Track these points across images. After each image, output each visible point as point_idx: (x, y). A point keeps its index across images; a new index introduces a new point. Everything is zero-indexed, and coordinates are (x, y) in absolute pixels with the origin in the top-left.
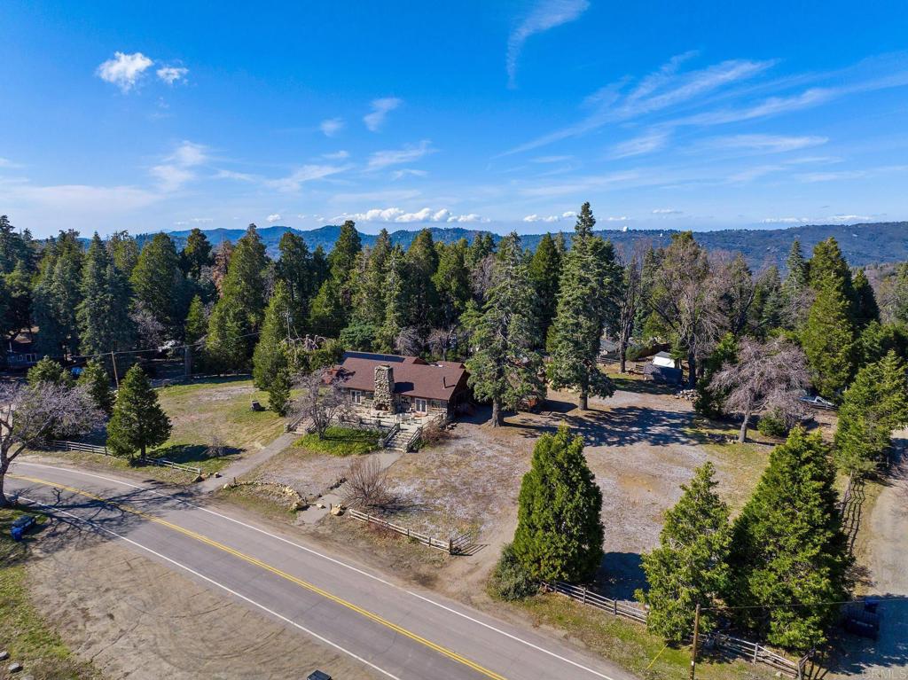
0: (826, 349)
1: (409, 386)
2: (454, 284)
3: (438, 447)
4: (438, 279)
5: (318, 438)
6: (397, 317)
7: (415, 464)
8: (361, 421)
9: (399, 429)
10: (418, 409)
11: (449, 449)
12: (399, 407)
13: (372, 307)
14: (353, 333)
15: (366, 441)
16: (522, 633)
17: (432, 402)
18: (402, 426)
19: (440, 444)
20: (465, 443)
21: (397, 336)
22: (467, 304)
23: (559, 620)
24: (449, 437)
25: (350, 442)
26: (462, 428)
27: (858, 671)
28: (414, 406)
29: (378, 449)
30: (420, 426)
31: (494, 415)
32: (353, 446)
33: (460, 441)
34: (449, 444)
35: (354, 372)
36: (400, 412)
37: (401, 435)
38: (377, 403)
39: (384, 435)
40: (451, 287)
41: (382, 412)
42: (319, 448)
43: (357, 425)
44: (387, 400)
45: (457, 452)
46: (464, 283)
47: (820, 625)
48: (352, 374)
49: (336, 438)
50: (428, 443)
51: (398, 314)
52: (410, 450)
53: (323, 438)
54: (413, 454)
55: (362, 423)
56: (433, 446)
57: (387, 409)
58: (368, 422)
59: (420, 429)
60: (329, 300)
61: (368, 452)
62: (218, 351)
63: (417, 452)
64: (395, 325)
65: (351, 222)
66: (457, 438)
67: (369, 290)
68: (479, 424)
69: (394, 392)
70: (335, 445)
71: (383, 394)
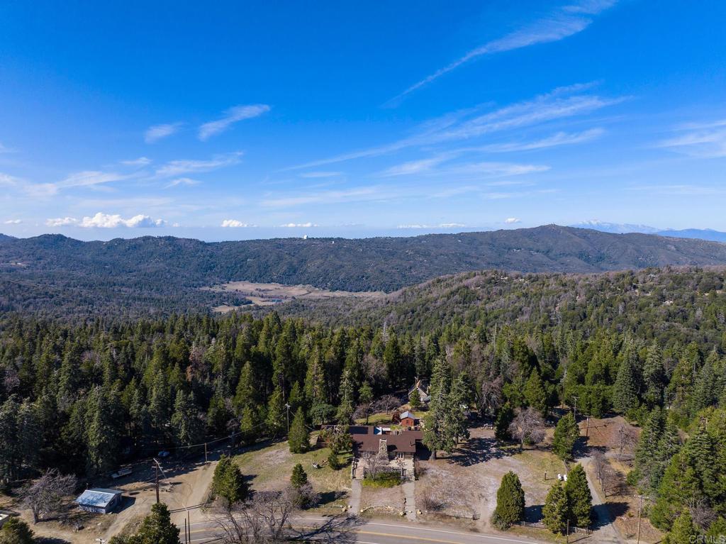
0: (537, 400)
1: (394, 447)
3: (424, 476)
9: (403, 470)
10: (399, 457)
11: (428, 475)
12: (390, 457)
16: (514, 539)
23: (522, 533)
26: (422, 464)
27: (599, 529)
29: (403, 481)
31: (433, 455)
33: (429, 471)
34: (426, 473)
37: (407, 473)
39: (399, 474)
44: (386, 455)
45: (432, 477)
47: (589, 519)
52: (415, 479)
61: (400, 483)
66: (426, 469)
70: (383, 482)
71: (384, 453)
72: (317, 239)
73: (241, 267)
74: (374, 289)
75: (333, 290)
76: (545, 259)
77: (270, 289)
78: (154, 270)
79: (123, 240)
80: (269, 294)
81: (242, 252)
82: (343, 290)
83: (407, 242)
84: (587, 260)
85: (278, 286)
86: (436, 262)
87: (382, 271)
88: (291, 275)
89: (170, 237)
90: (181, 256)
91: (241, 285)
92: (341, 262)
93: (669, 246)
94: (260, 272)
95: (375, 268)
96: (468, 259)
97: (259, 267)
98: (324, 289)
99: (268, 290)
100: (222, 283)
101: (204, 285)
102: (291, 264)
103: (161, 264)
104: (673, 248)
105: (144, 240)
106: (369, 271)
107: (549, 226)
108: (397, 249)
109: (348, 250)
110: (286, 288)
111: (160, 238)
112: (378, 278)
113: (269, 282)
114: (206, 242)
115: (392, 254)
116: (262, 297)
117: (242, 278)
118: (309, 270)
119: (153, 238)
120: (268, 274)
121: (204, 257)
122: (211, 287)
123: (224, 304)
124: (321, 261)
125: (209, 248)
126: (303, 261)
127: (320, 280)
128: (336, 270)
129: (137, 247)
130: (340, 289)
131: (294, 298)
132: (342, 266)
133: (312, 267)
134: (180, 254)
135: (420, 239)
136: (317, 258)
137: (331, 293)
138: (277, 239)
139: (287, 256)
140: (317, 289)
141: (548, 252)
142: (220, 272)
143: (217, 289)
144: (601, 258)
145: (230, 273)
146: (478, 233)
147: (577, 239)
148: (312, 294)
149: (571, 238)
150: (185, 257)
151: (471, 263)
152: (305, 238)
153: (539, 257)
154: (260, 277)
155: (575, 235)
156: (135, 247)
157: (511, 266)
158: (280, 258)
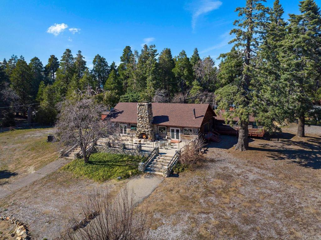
1: (166, 118)
2: (185, 72)
3: (198, 171)
4: (176, 70)
5: (83, 163)
6: (154, 84)
7: (178, 192)
8: (124, 147)
9: (158, 154)
10: (173, 137)
11: (209, 172)
12: (157, 136)
13: (139, 85)
14: (127, 97)
15: (127, 165)
17: (184, 130)
18: (161, 151)
19: (199, 167)
20: (222, 166)
21: (154, 95)
22: (193, 83)
24: (205, 161)
25: (112, 166)
26: (213, 152)
28: (170, 134)
29: (137, 174)
30: (178, 150)
31: (240, 140)
32: (114, 170)
33: (218, 164)
34: (207, 168)
35: (123, 111)
36: (158, 140)
37: (161, 159)
38: (139, 133)
39: (145, 160)
40: (184, 74)
41: (143, 140)
42: (81, 173)
43: (120, 150)
44: (147, 129)
45: (218, 176)
46: (191, 71)
48: (121, 112)
49: (100, 162)
50: (187, 167)
51: (154, 82)
52: (171, 174)
53: (88, 162)
54: (174, 178)
55: (125, 148)
56: (193, 170)
57: (147, 138)
58: (130, 147)
59: (179, 153)
60: (114, 80)
61: (127, 177)
62: (46, 109)
63: (177, 176)
64: (153, 89)
65: (129, 47)
66: (212, 161)
67: (137, 75)
68: (228, 148)
69: (152, 123)
70: (97, 169)
71: (144, 125)
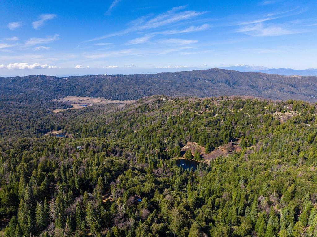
72: (111, 75)
73: (73, 89)
74: (130, 99)
75: (113, 100)
76: (211, 84)
77: (84, 100)
78: (31, 92)
79: (20, 77)
80: (83, 102)
81: (74, 82)
82: (117, 100)
83: (152, 76)
84: (229, 84)
85: (89, 98)
86: (161, 86)
87: (136, 91)
88: (95, 93)
89: (42, 75)
90: (46, 85)
91: (72, 98)
92: (118, 87)
93: (264, 78)
94: (81, 92)
95: (133, 89)
96: (176, 85)
97: (81, 89)
98: (109, 99)
99: (83, 100)
100: (63, 97)
101: (54, 98)
102: (96, 88)
103: (36, 89)
104: (266, 79)
105: (30, 77)
106: (130, 91)
107: (214, 68)
108: (145, 80)
109: (123, 81)
110: (92, 99)
111: (38, 76)
112: (133, 94)
113: (85, 96)
114: (59, 77)
115: (143, 83)
116: (79, 104)
117: (73, 95)
118: (103, 91)
119: (34, 76)
120: (85, 92)
121: (57, 85)
122: (57, 99)
123: (59, 108)
124: (109, 86)
125: (60, 81)
126: (101, 86)
127: (108, 95)
128: (115, 90)
129: (26, 80)
130: (116, 100)
131: (94, 104)
132: (118, 89)
133: (105, 89)
134: (46, 84)
135: (158, 75)
136: (107, 85)
137: (112, 101)
138: (93, 75)
139: (94, 84)
140: (106, 99)
141: (212, 80)
142: (63, 92)
143: (60, 100)
144: (235, 83)
145: (67, 92)
146: (183, 72)
147: (225, 75)
148: (103, 102)
149: (223, 74)
150: (48, 85)
151: (177, 86)
152: (105, 75)
153: (208, 83)
154: (81, 94)
155: (225, 72)
156: (25, 81)
157: (195, 87)
158: (91, 85)
